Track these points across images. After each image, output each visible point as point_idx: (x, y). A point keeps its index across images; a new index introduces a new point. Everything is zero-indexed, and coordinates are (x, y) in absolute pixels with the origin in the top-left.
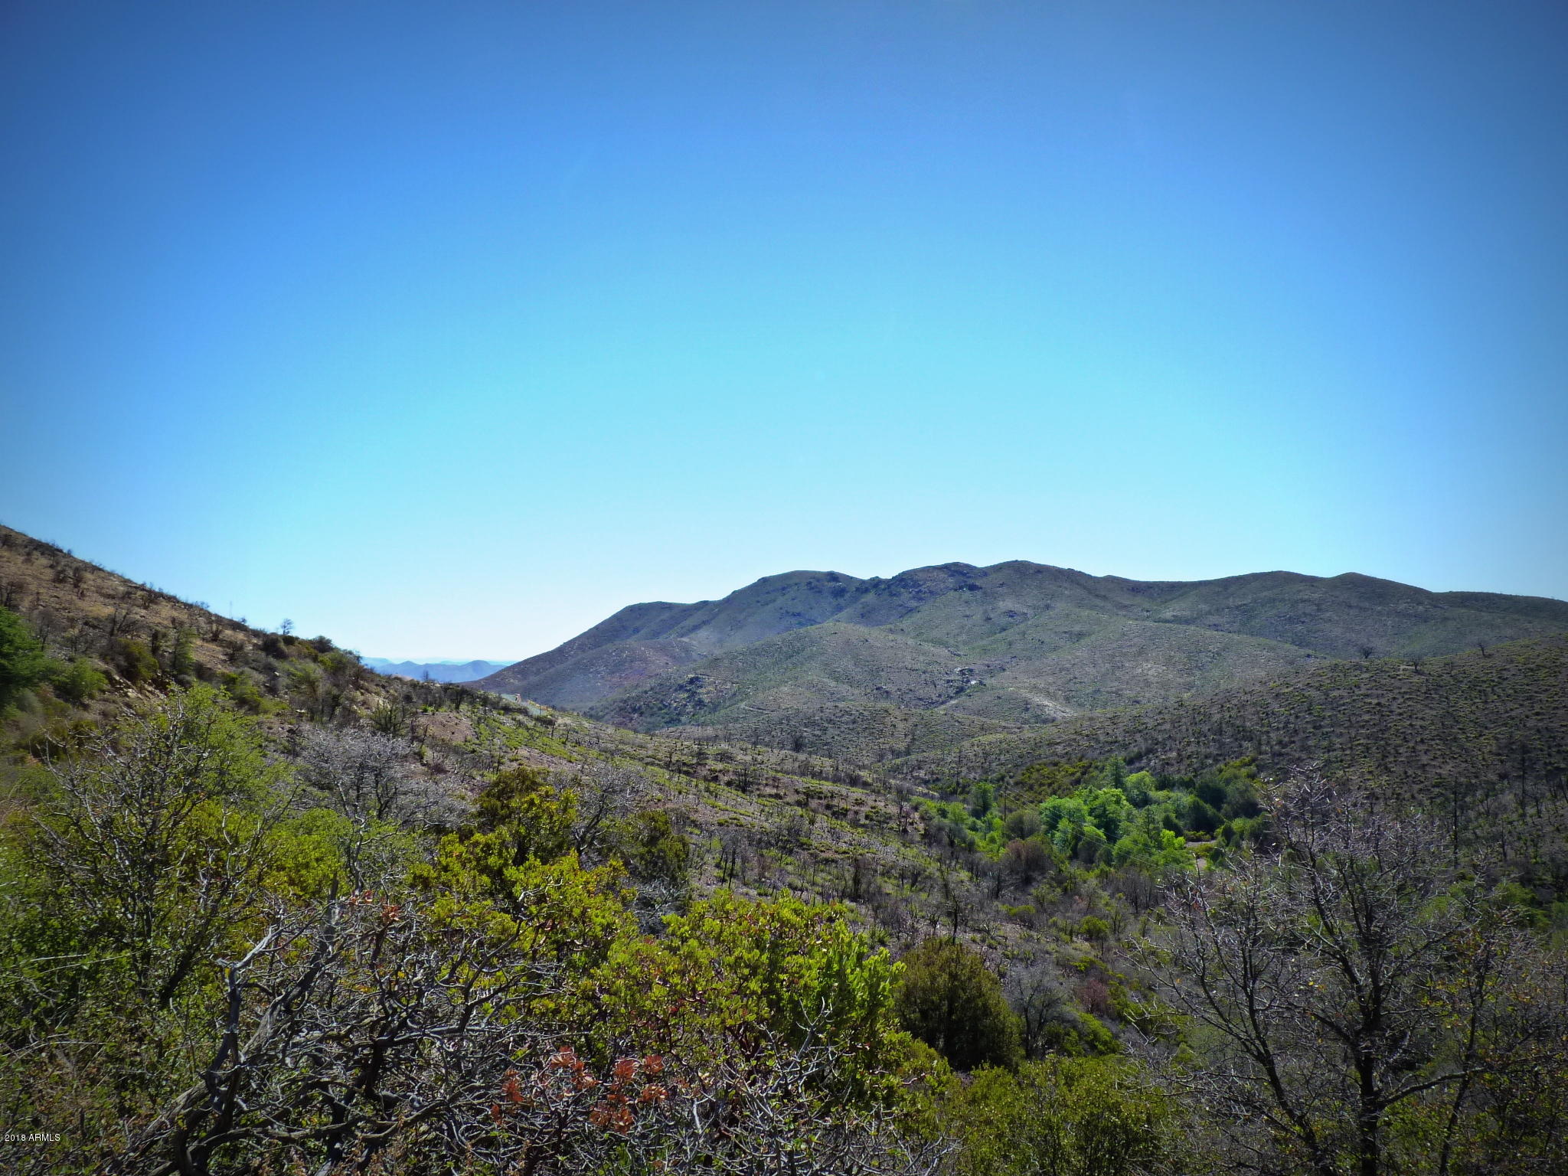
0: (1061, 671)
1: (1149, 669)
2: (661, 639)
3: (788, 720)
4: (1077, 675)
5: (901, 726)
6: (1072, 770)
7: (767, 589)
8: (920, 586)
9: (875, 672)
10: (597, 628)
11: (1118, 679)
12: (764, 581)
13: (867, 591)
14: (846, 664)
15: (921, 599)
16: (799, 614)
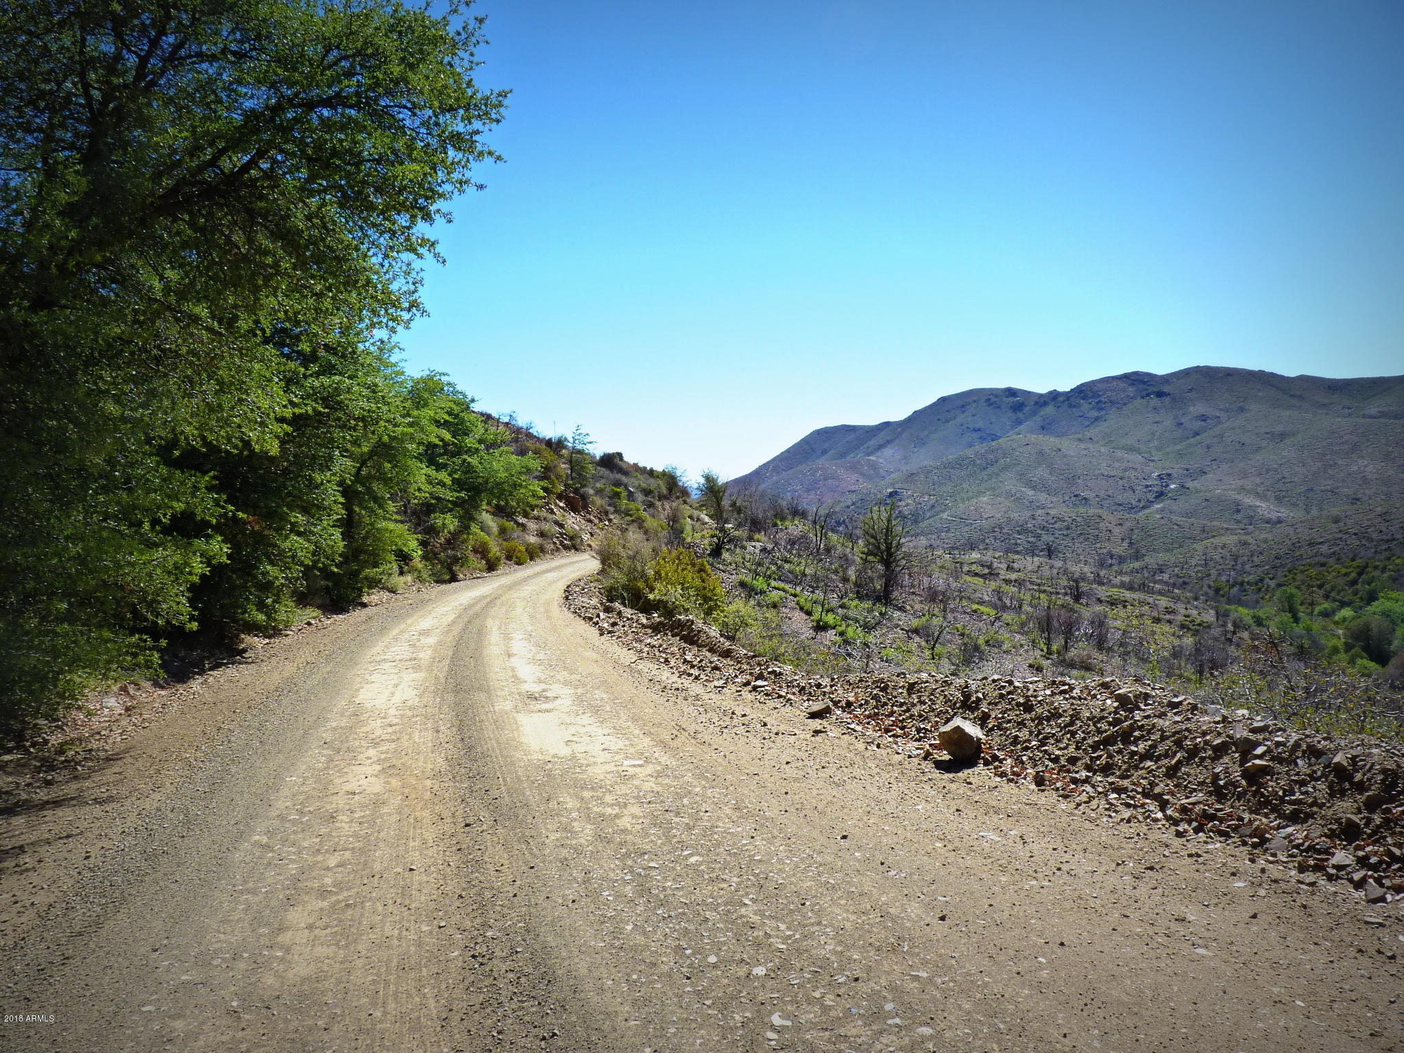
0: (1268, 471)
1: (1366, 466)
2: (848, 458)
3: (1001, 528)
4: (1286, 475)
5: (1116, 530)
6: (1344, 571)
7: (946, 407)
8: (1099, 396)
9: (1072, 480)
10: (788, 451)
11: (1332, 477)
12: (943, 400)
13: (1045, 404)
14: (1041, 472)
15: (1102, 409)
16: (979, 430)
